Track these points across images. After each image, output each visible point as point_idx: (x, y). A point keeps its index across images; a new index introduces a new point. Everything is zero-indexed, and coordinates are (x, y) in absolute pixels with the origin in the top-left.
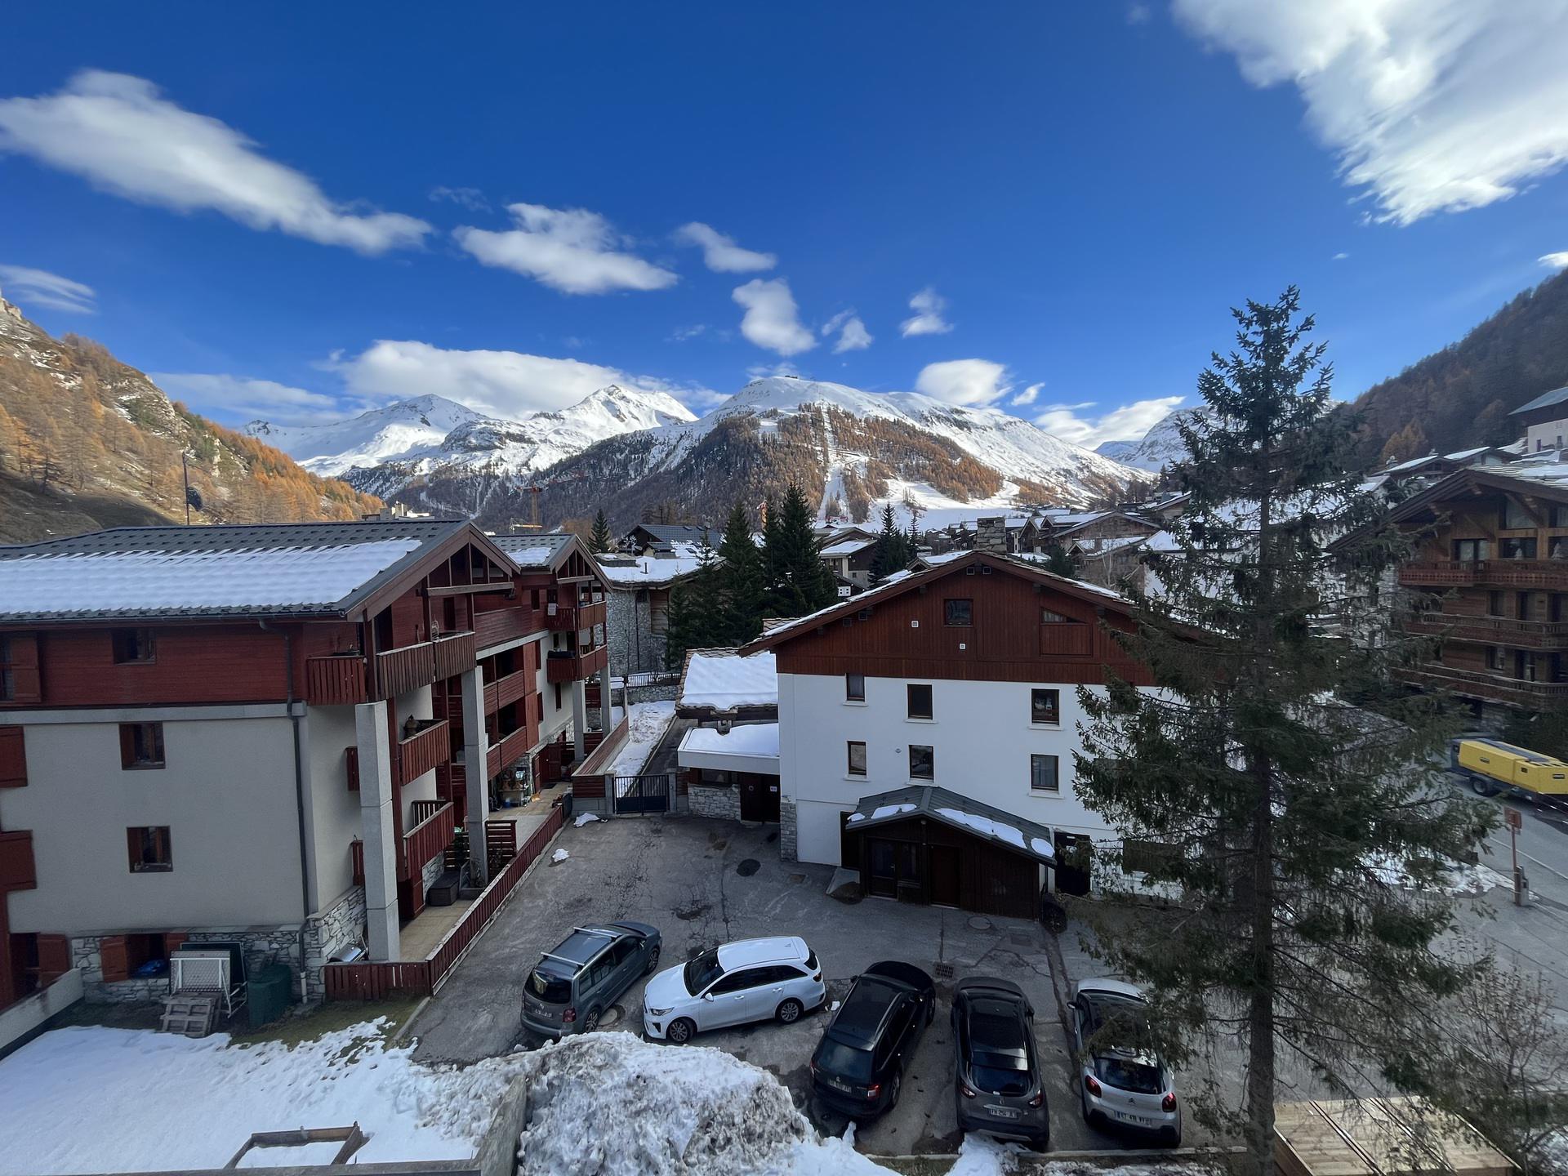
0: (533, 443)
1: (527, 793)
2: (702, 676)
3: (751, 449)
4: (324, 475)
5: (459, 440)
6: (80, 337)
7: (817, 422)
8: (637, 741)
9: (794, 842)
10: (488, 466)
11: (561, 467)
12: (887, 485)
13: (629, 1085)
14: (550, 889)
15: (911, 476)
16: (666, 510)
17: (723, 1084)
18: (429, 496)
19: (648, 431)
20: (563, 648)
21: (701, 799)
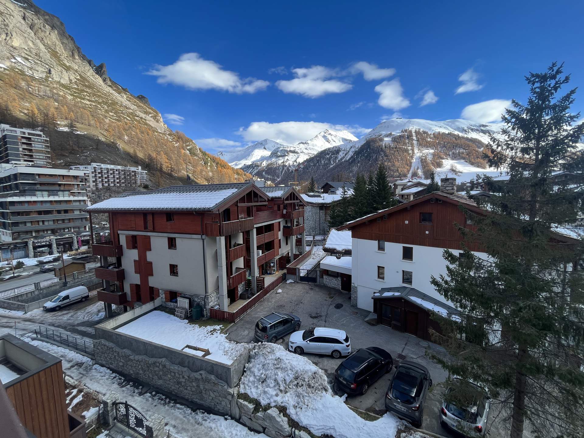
0: (298, 153)
1: (274, 271)
2: (334, 238)
3: (380, 150)
4: (236, 167)
5: (275, 154)
6: (179, 131)
7: (410, 137)
8: (313, 259)
9: (356, 300)
10: (284, 162)
11: (307, 161)
12: (442, 162)
13: (276, 360)
14: (274, 300)
15: (455, 157)
16: (340, 176)
17: (304, 368)
18: (265, 173)
19: (338, 146)
20: (289, 225)
21: (328, 281)
